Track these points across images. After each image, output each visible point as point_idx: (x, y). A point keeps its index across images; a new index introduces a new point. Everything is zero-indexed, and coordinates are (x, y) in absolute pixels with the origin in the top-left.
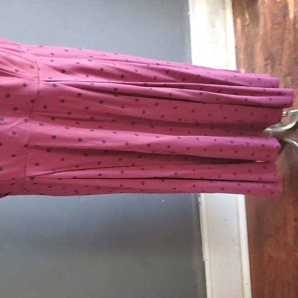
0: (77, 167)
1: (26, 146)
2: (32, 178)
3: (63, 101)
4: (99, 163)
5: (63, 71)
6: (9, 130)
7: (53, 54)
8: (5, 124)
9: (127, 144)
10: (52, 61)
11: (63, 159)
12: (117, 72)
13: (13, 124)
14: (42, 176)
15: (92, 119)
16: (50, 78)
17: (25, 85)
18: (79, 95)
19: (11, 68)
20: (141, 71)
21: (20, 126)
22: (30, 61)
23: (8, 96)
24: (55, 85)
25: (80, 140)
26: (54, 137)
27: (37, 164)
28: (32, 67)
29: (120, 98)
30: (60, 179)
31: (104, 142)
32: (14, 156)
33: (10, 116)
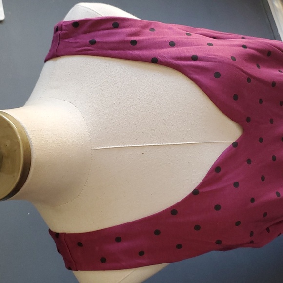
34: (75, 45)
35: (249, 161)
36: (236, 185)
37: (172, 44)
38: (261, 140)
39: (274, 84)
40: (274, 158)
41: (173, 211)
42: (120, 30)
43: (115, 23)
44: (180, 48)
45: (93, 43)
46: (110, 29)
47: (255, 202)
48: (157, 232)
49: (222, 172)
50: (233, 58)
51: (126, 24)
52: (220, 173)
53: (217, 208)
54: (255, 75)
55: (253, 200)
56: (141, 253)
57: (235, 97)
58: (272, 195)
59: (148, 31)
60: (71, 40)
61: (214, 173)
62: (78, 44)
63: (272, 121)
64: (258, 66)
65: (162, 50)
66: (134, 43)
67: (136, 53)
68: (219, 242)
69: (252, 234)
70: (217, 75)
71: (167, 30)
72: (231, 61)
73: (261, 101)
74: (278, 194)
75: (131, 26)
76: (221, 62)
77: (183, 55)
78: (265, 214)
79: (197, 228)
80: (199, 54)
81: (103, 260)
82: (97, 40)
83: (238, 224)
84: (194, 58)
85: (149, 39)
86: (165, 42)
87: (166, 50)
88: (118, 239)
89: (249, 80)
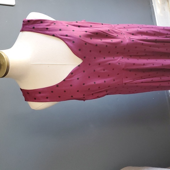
0: (142, 78)
1: (123, 69)
2: (125, 84)
3: (136, 47)
4: (149, 75)
5: (133, 34)
6: (117, 62)
7: (124, 27)
8: (115, 60)
9: (163, 65)
10: (127, 30)
11: (136, 75)
12: (152, 33)
13: (119, 60)
14: (129, 83)
15: (146, 55)
16: (129, 38)
17: (122, 42)
18: (143, 44)
19: (115, 35)
20: (161, 31)
21: (121, 60)
22: (120, 31)
23: (116, 47)
24: (133, 41)
25: (144, 64)
26: (134, 64)
27: (127, 78)
28: (122, 34)
29: (157, 44)
30: (136, 83)
31: (153, 64)
32: (118, 74)
33: (116, 56)
34: (28, 28)
35: (84, 71)
36: (78, 79)
37: (60, 30)
38: (90, 64)
39: (96, 45)
40: (94, 71)
41: (57, 85)
42: (43, 24)
43: (42, 21)
44: (63, 32)
45: (34, 28)
46: (40, 23)
47: (85, 85)
48: (52, 92)
49: (73, 74)
50: (80, 36)
51: (45, 22)
52: (73, 75)
53: (71, 86)
54: (88, 42)
55: (84, 84)
56: (47, 98)
57: (80, 50)
58: (93, 83)
59: (53, 24)
60: (27, 26)
61: (71, 74)
62: (29, 28)
63: (95, 58)
64: (91, 39)
65: (56, 32)
66: (47, 29)
67: (48, 32)
68: (72, 96)
69: (84, 95)
70: (74, 42)
71: (60, 24)
72: (79, 37)
73: (90, 51)
74: (95, 83)
75: (47, 22)
76: (75, 38)
77: (63, 34)
78: (89, 89)
79: (65, 91)
80: (68, 34)
81: (35, 99)
82: (35, 27)
83: (78, 91)
84: (67, 36)
85: (52, 28)
86: (58, 29)
87: (58, 32)
88: (40, 93)
89: (86, 44)
